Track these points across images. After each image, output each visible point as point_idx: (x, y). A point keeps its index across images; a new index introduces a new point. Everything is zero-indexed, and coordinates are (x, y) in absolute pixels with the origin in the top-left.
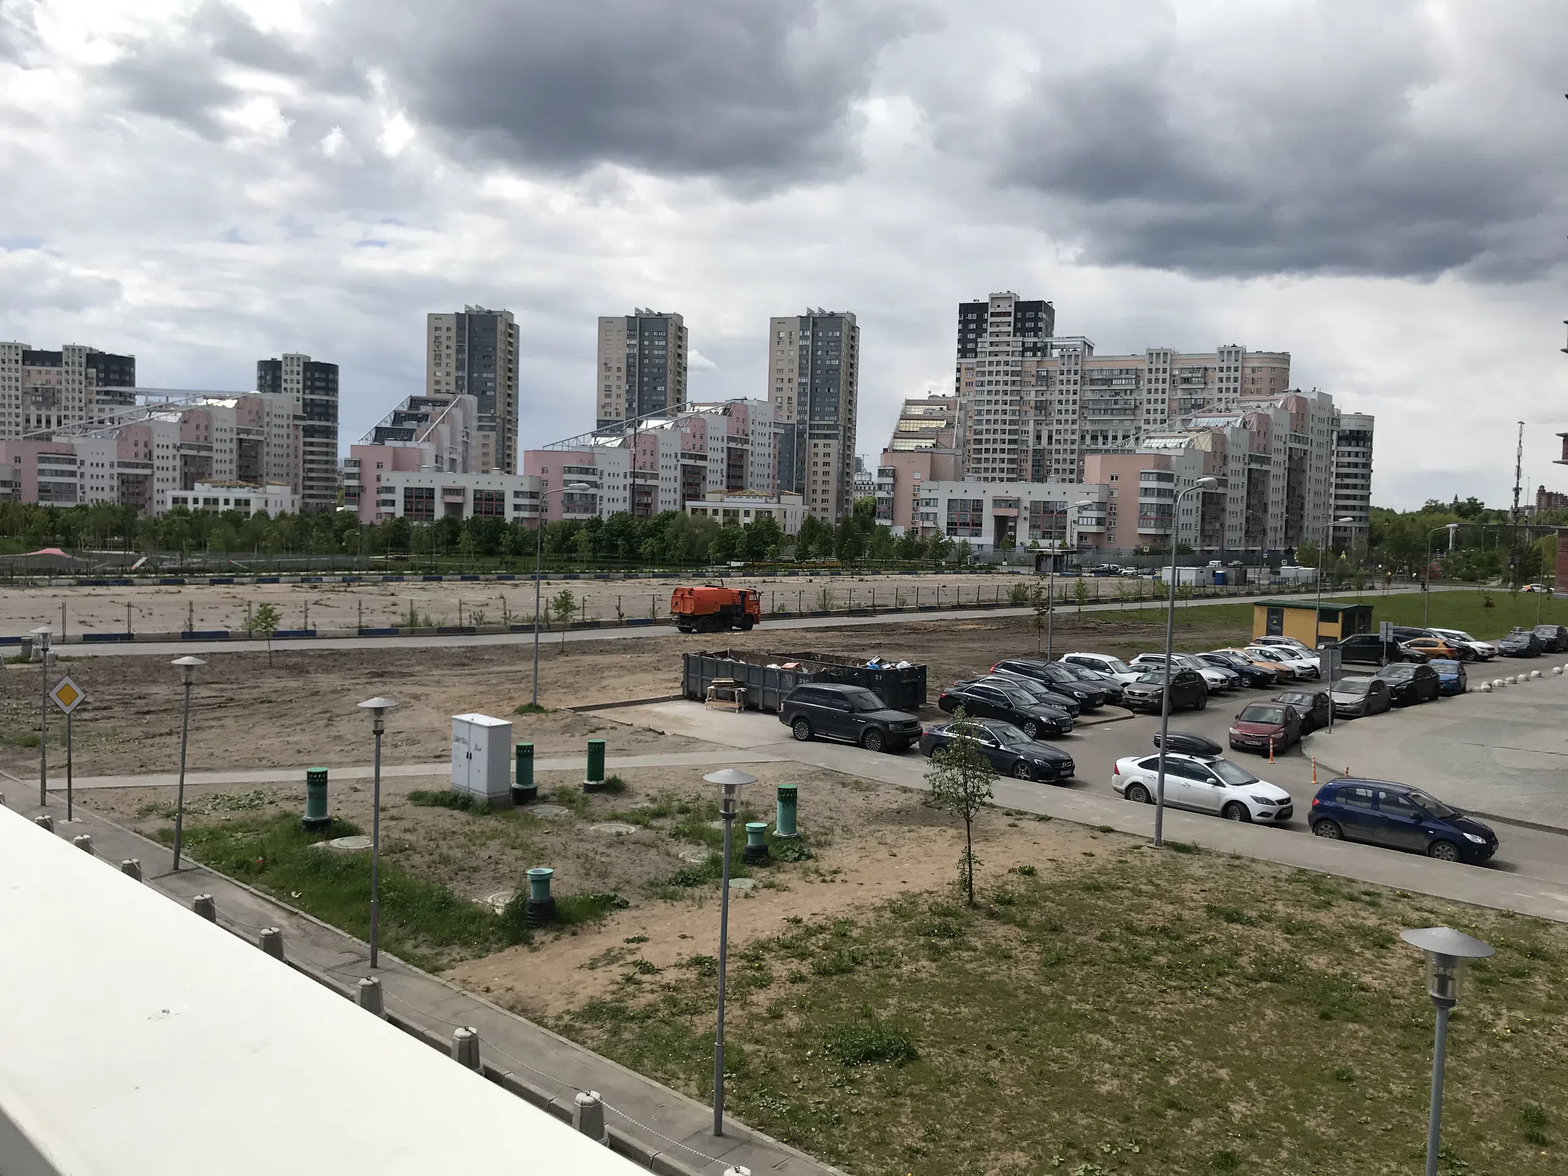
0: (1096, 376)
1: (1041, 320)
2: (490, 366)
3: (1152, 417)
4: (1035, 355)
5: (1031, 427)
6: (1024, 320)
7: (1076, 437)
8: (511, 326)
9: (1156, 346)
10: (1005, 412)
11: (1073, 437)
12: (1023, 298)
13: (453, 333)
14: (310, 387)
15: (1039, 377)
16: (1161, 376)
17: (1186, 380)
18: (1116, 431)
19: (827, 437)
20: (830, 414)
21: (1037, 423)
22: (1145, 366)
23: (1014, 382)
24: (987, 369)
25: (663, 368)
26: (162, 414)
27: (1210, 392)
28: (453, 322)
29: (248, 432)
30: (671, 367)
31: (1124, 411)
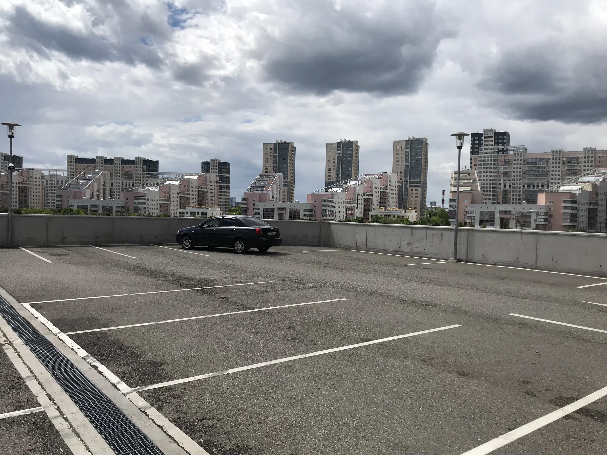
0: (530, 161)
1: (506, 139)
2: (286, 163)
3: (554, 177)
4: (503, 153)
5: (502, 182)
6: (498, 139)
7: (521, 186)
8: (293, 147)
9: (555, 149)
10: (491, 176)
12: (498, 131)
13: (272, 151)
14: (220, 171)
15: (505, 162)
16: (558, 161)
17: (569, 162)
18: (538, 183)
19: (416, 186)
20: (418, 177)
21: (505, 180)
22: (550, 157)
23: (494, 164)
24: (483, 159)
25: (351, 162)
26: (170, 182)
27: (580, 167)
28: (272, 147)
29: (201, 188)
30: (354, 161)
31: (542, 175)
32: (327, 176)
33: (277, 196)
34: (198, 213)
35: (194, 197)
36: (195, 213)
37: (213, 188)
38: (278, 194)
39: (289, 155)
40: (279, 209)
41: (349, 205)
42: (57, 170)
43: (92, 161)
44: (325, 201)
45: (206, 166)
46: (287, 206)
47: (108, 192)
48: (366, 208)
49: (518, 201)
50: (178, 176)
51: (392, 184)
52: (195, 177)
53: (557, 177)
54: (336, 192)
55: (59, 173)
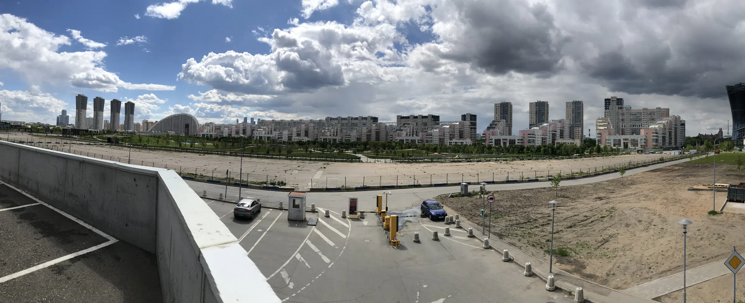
0: (633, 113)
1: (622, 102)
2: (507, 114)
3: (644, 121)
4: (621, 109)
5: (621, 124)
6: (618, 102)
7: (630, 126)
8: (511, 105)
9: (644, 107)
12: (618, 98)
13: (499, 107)
14: (471, 120)
15: (622, 114)
16: (645, 113)
17: (650, 114)
18: (637, 125)
19: (578, 127)
20: (579, 122)
21: (622, 123)
22: (642, 112)
23: (617, 115)
24: (611, 112)
25: (544, 113)
26: (445, 126)
27: (655, 116)
28: (499, 105)
29: (461, 129)
30: (546, 112)
31: (639, 121)
32: (530, 121)
34: (459, 143)
35: (457, 134)
36: (457, 142)
37: (467, 129)
38: (503, 131)
39: (509, 109)
41: (544, 137)
42: (392, 123)
43: (408, 117)
44: (529, 134)
45: (464, 117)
46: (508, 137)
47: (415, 133)
48: (553, 138)
49: (628, 134)
50: (450, 123)
51: (566, 125)
52: (458, 123)
53: (646, 121)
54: (536, 129)
55: (393, 124)
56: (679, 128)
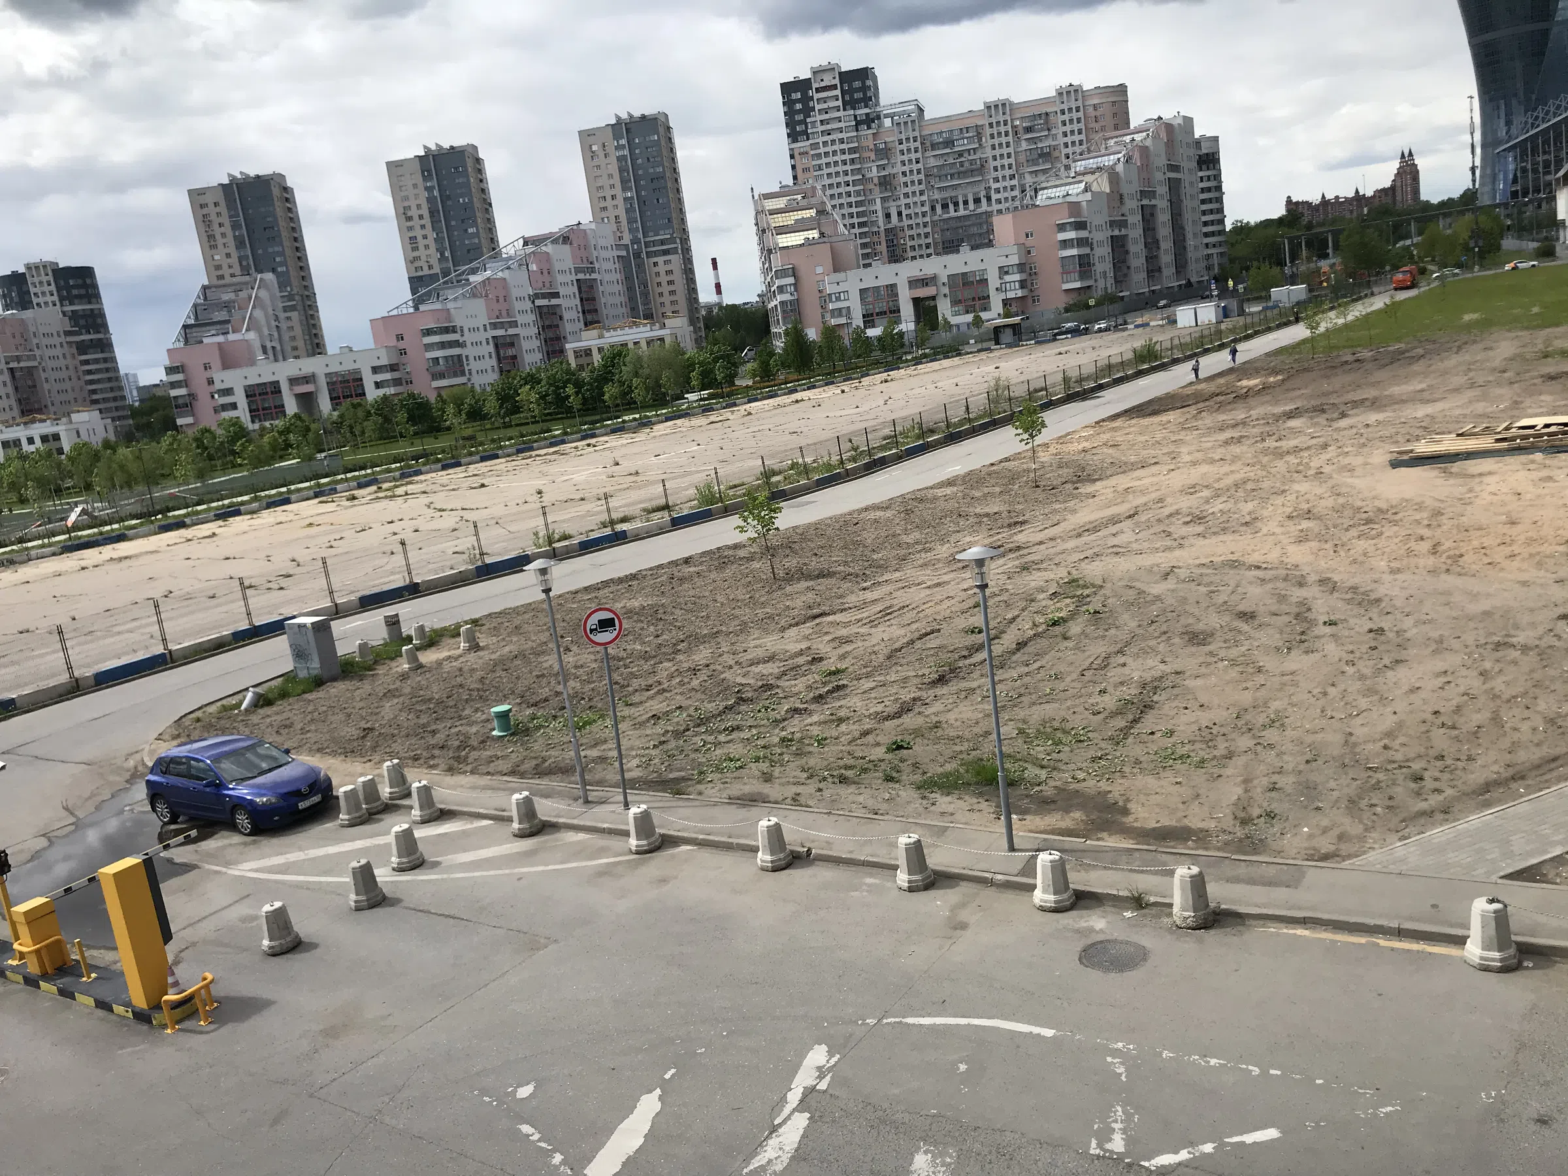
0: (936, 139)
3: (1000, 174)
4: (869, 128)
5: (878, 206)
6: (851, 91)
7: (927, 208)
8: (283, 187)
10: (849, 194)
11: (924, 209)
14: (66, 297)
15: (877, 151)
16: (1002, 129)
17: (1029, 130)
18: (965, 196)
19: (666, 252)
20: (662, 227)
21: (884, 199)
22: (984, 121)
23: (853, 161)
24: (822, 150)
25: (468, 207)
27: (1055, 137)
28: (220, 197)
29: (18, 359)
30: (476, 202)
31: (971, 173)
32: (411, 261)
33: (274, 344)
36: (17, 442)
37: (58, 352)
38: (276, 334)
39: (278, 210)
40: (293, 381)
41: (501, 332)
44: (428, 332)
45: (15, 288)
46: (315, 367)
48: (550, 334)
53: (1007, 172)
54: (451, 300)
56: (1191, 178)
